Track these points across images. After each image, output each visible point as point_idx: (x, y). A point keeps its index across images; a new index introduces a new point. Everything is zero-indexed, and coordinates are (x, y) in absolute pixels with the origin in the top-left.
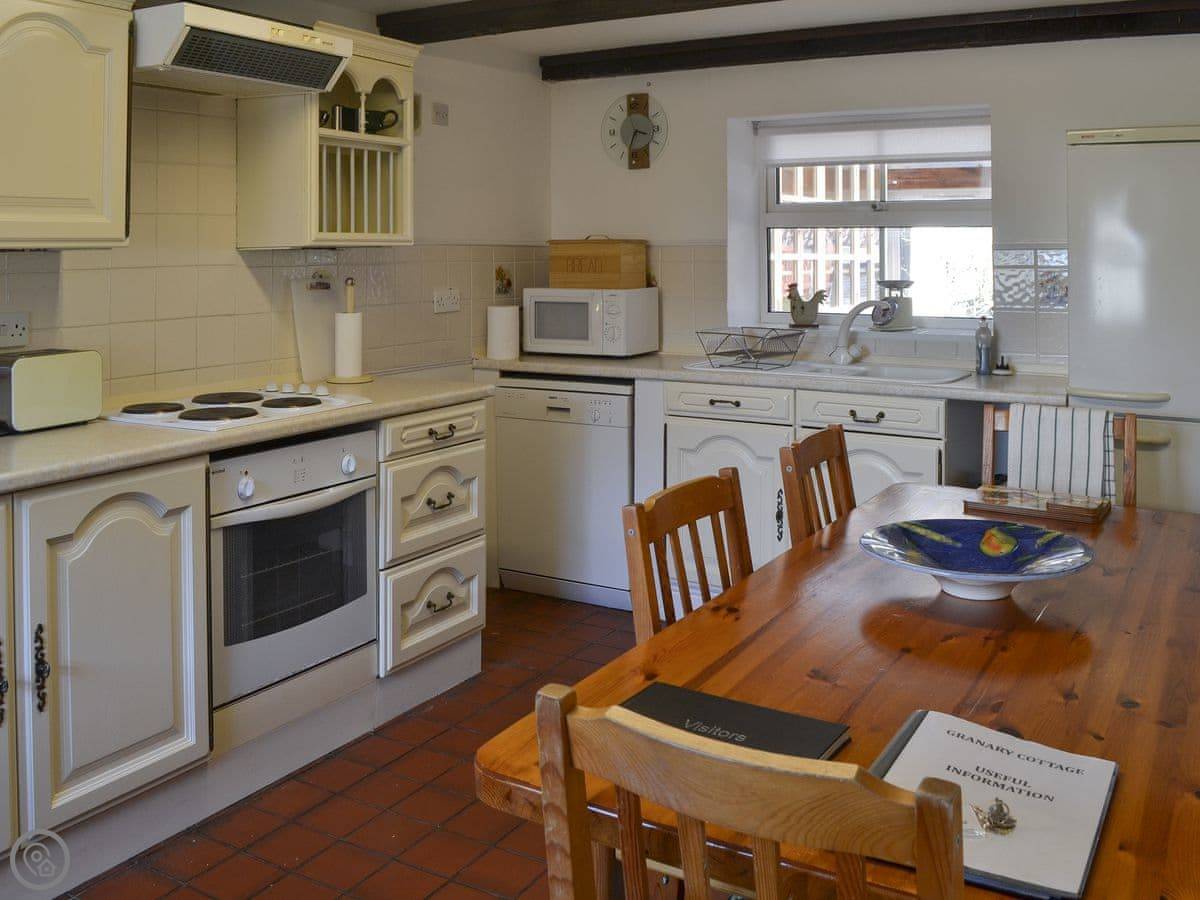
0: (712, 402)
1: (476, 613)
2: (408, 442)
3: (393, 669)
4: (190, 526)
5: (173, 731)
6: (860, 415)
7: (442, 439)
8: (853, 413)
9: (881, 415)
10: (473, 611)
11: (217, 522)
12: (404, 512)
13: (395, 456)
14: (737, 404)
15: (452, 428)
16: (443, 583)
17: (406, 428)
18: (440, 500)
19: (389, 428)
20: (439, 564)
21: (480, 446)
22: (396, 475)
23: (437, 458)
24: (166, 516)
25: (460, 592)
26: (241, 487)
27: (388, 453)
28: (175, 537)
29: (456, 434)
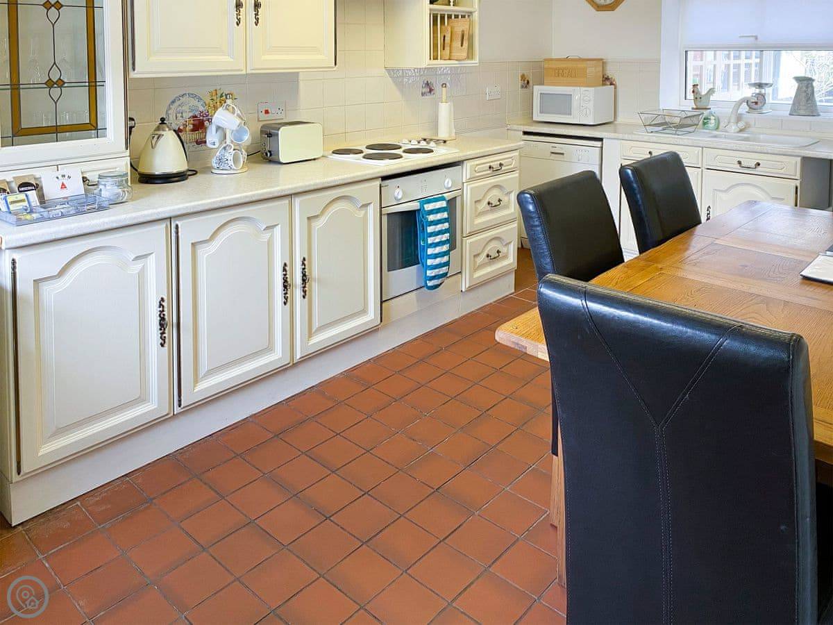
1: (512, 261)
2: (479, 172)
3: (469, 287)
4: (372, 213)
5: (364, 311)
6: (743, 164)
7: (495, 170)
8: (740, 163)
9: (758, 164)
10: (511, 260)
11: (385, 211)
12: (476, 208)
13: (472, 179)
15: (501, 165)
16: (495, 245)
17: (477, 165)
18: (495, 202)
19: (468, 165)
20: (492, 235)
21: (516, 175)
22: (472, 189)
23: (493, 181)
24: (361, 207)
25: (504, 250)
26: (396, 194)
27: (468, 178)
28: (365, 218)
29: (503, 168)
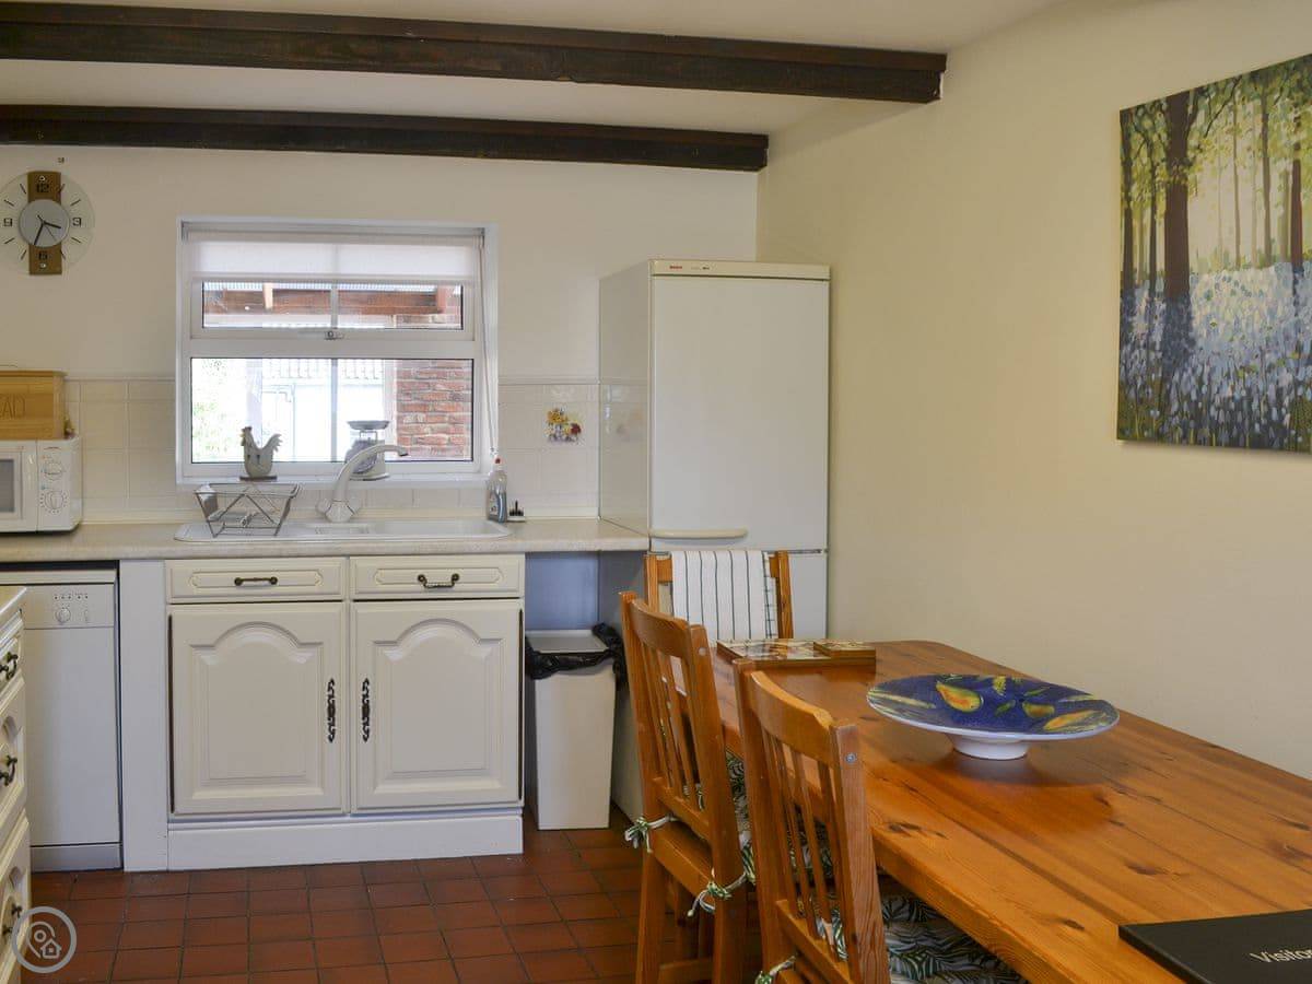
0: (238, 582)
6: (431, 581)
8: (421, 579)
9: (455, 578)
14: (273, 581)
